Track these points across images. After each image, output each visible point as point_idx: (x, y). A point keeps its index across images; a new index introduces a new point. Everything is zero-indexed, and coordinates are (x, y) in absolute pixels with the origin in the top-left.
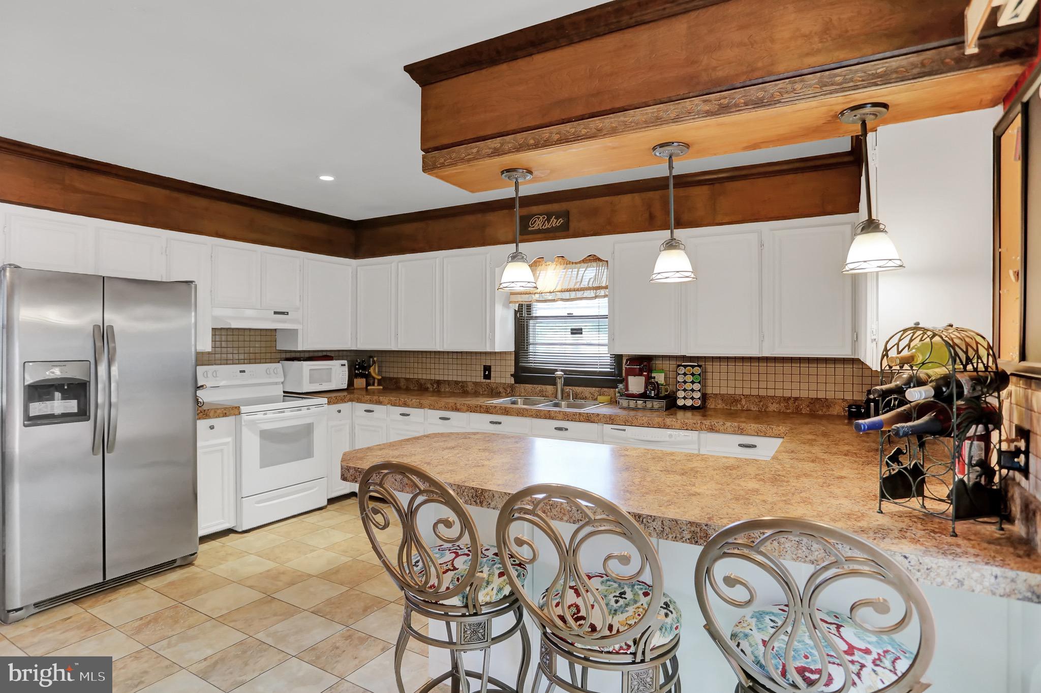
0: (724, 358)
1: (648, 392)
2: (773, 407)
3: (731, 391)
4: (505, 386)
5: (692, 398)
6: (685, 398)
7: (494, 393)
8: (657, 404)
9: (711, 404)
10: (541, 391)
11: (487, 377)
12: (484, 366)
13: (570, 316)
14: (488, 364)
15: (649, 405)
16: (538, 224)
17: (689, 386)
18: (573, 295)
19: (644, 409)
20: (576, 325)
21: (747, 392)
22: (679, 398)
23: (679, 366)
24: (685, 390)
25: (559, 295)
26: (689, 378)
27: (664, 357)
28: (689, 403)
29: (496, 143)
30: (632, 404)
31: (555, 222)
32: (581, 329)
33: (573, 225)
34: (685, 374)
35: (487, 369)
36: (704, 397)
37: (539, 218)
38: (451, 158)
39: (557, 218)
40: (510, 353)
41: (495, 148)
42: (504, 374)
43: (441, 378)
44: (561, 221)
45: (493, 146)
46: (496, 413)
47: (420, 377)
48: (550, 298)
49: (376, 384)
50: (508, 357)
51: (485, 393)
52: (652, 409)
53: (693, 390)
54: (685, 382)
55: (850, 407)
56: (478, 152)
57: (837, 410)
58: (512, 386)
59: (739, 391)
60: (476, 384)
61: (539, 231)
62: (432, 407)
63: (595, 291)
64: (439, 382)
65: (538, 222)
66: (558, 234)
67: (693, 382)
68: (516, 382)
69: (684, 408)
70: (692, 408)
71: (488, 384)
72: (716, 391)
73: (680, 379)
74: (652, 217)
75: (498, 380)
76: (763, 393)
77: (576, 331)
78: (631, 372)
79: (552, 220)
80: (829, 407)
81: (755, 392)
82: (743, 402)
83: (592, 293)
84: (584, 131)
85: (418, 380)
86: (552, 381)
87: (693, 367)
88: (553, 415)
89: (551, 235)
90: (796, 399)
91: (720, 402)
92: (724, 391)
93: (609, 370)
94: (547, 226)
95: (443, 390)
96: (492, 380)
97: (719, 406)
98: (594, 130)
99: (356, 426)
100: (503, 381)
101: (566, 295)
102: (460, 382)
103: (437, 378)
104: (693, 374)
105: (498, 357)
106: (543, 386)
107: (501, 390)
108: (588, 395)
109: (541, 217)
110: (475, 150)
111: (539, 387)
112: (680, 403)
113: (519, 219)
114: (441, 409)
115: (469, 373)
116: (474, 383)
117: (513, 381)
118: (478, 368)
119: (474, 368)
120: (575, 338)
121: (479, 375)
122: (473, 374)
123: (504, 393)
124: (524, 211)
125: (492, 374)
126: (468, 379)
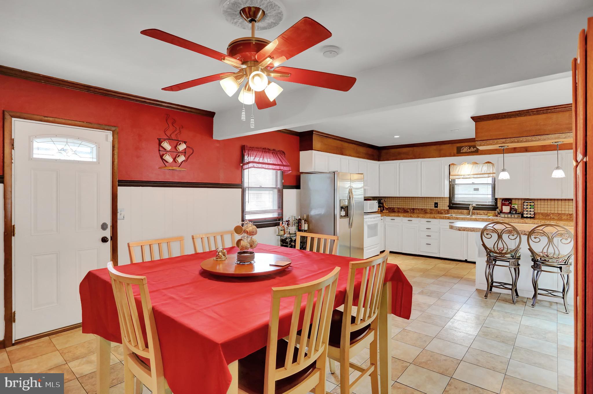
0: (542, 199)
1: (512, 212)
3: (546, 212)
4: (445, 210)
5: (530, 214)
6: (527, 214)
7: (440, 212)
8: (516, 216)
9: (537, 216)
11: (437, 207)
12: (435, 203)
13: (473, 184)
14: (437, 202)
15: (513, 216)
16: (465, 150)
17: (529, 210)
18: (479, 176)
19: (511, 218)
20: (476, 187)
21: (552, 212)
22: (524, 214)
23: (524, 202)
24: (527, 211)
25: (472, 176)
26: (529, 207)
27: (515, 199)
28: (529, 216)
29: (504, 140)
30: (506, 216)
31: (472, 149)
32: (478, 189)
34: (527, 205)
35: (436, 205)
36: (534, 214)
37: (465, 148)
38: (487, 143)
39: (474, 148)
40: (447, 198)
41: (503, 142)
42: (444, 205)
43: (414, 207)
45: (502, 141)
46: (453, 219)
47: (404, 207)
48: (468, 177)
49: (385, 210)
50: (446, 199)
51: (435, 213)
52: (514, 218)
53: (530, 211)
54: (527, 208)
56: (497, 142)
59: (549, 212)
60: (431, 209)
61: (465, 153)
63: (488, 175)
64: (413, 209)
65: (465, 149)
66: (474, 154)
67: (530, 208)
68: (449, 209)
69: (527, 217)
70: (530, 218)
71: (437, 210)
72: (539, 211)
73: (525, 207)
75: (441, 208)
77: (476, 189)
78: (503, 204)
79: (471, 149)
81: (556, 212)
82: (551, 215)
83: (487, 175)
84: (534, 139)
85: (403, 208)
86: (467, 209)
87: (530, 202)
88: (477, 219)
89: (471, 154)
91: (541, 215)
92: (542, 212)
93: (491, 204)
94: (469, 151)
95: (415, 212)
96: (439, 208)
97: (540, 217)
98: (538, 139)
99: (386, 225)
100: (443, 208)
101: (476, 176)
102: (423, 209)
103: (413, 207)
104: (530, 205)
105: (441, 199)
106: (462, 210)
107: (443, 212)
108: (482, 213)
109: (466, 147)
110: (496, 142)
111: (460, 211)
112: (525, 216)
113: (456, 148)
114: (427, 218)
115: (428, 205)
116: (430, 209)
117: (448, 208)
118: (432, 203)
119: (430, 203)
120: (476, 192)
121: (433, 207)
122: (430, 206)
123: (444, 213)
124: (459, 145)
125: (439, 206)
126: (427, 208)
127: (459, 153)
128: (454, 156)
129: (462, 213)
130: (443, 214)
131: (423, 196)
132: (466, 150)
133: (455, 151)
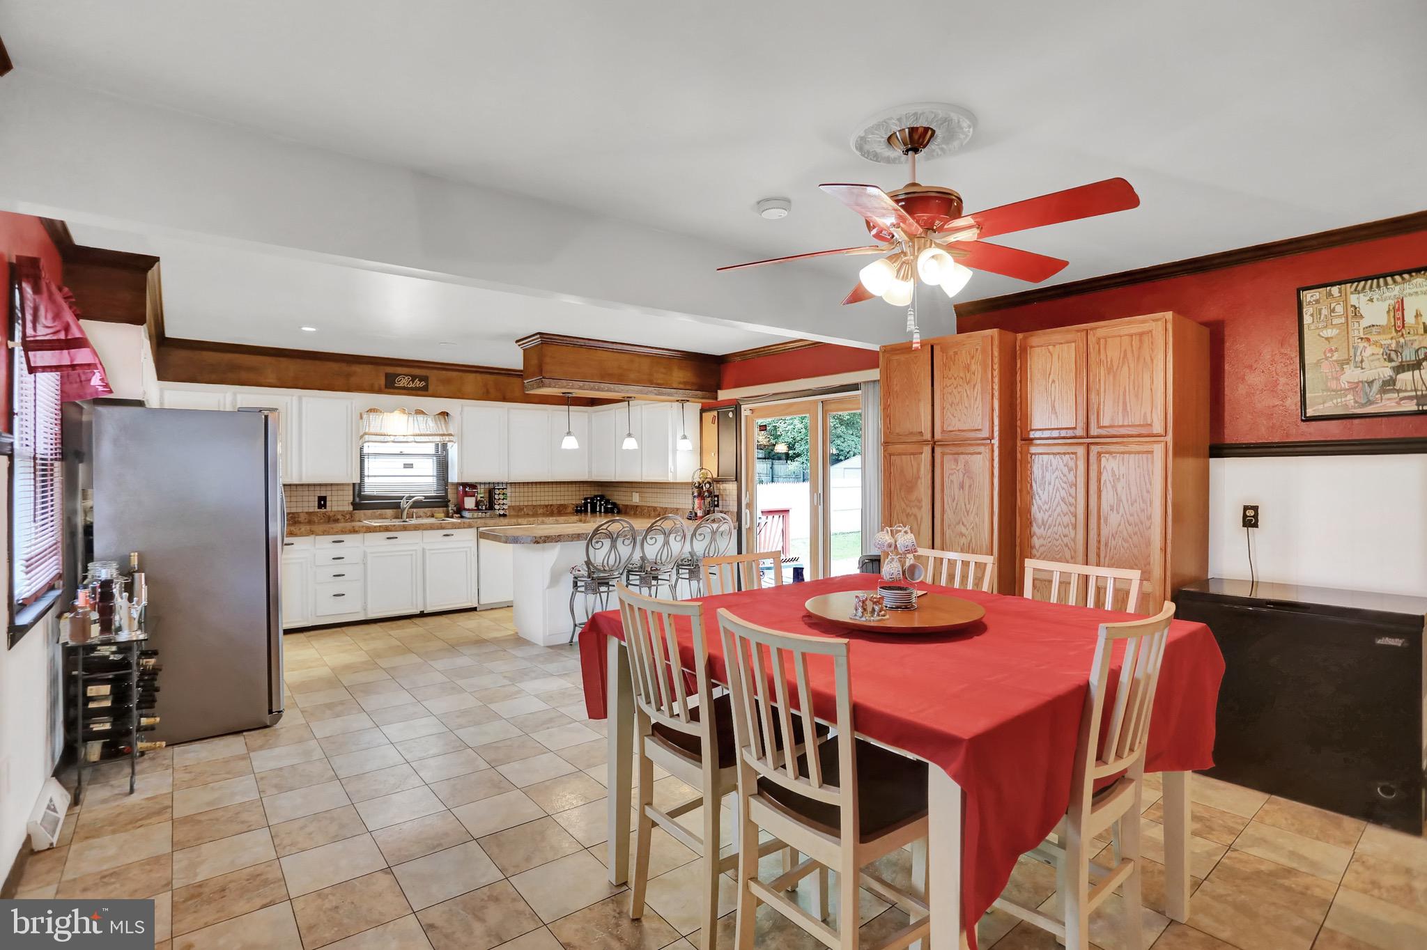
0: (517, 483)
1: (480, 507)
2: (540, 511)
3: (517, 504)
4: (343, 514)
5: (504, 509)
6: (500, 509)
7: (331, 519)
8: (487, 514)
10: (380, 515)
11: (325, 506)
12: (319, 497)
13: (401, 454)
14: (323, 494)
16: (403, 382)
19: (486, 517)
20: (408, 461)
22: (496, 509)
23: (495, 489)
24: (500, 504)
25: (411, 439)
26: (501, 496)
28: (502, 512)
31: (418, 383)
32: (412, 465)
33: (431, 388)
34: (498, 494)
35: (322, 501)
37: (404, 378)
39: (420, 381)
42: (341, 502)
44: (423, 383)
48: (404, 440)
50: (346, 488)
51: (321, 521)
53: (504, 504)
54: (499, 499)
55: (577, 507)
57: (570, 510)
58: (351, 514)
59: (522, 504)
60: (309, 514)
61: (404, 388)
62: (325, 533)
65: (403, 381)
67: (504, 499)
68: (354, 509)
69: (500, 515)
70: (504, 515)
71: (325, 513)
72: (511, 504)
73: (497, 497)
74: (488, 392)
75: (335, 509)
76: (534, 503)
77: (409, 466)
78: (459, 494)
79: (416, 382)
80: (566, 508)
81: (530, 503)
82: (525, 509)
87: (504, 489)
89: (414, 392)
90: (551, 505)
91: (512, 510)
93: (435, 494)
94: (411, 385)
96: (328, 509)
97: (512, 514)
100: (341, 509)
101: (418, 439)
104: (503, 494)
105: (334, 488)
106: (383, 511)
107: (340, 517)
108: (422, 514)
109: (407, 378)
111: (379, 512)
112: (496, 512)
113: (384, 375)
114: (336, 533)
115: (300, 504)
116: (307, 513)
117: (351, 508)
118: (312, 498)
119: (306, 499)
120: (408, 471)
121: (313, 506)
122: (306, 504)
123: (343, 520)
124: (390, 370)
125: (328, 503)
126: (299, 510)
127: (390, 386)
128: (380, 391)
129: (382, 517)
130: (340, 522)
131: (305, 481)
132: (406, 384)
133: (382, 382)
